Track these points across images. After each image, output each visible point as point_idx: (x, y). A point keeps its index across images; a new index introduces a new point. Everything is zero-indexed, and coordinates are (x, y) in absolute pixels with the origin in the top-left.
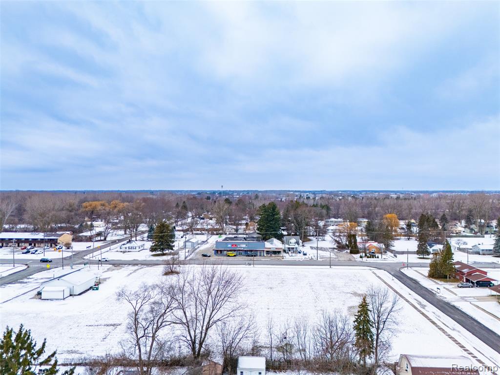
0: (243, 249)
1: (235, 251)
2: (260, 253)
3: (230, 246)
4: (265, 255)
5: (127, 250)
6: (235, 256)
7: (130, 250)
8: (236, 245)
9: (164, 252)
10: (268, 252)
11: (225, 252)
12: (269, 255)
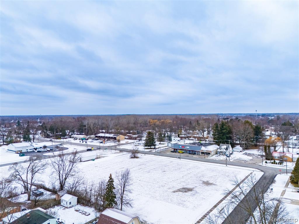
0: (187, 149)
1: (183, 150)
2: (198, 153)
3: (181, 147)
4: (201, 154)
5: (138, 145)
6: (182, 153)
7: (139, 145)
8: (184, 147)
9: (151, 147)
10: (203, 153)
11: (178, 150)
12: (203, 155)
